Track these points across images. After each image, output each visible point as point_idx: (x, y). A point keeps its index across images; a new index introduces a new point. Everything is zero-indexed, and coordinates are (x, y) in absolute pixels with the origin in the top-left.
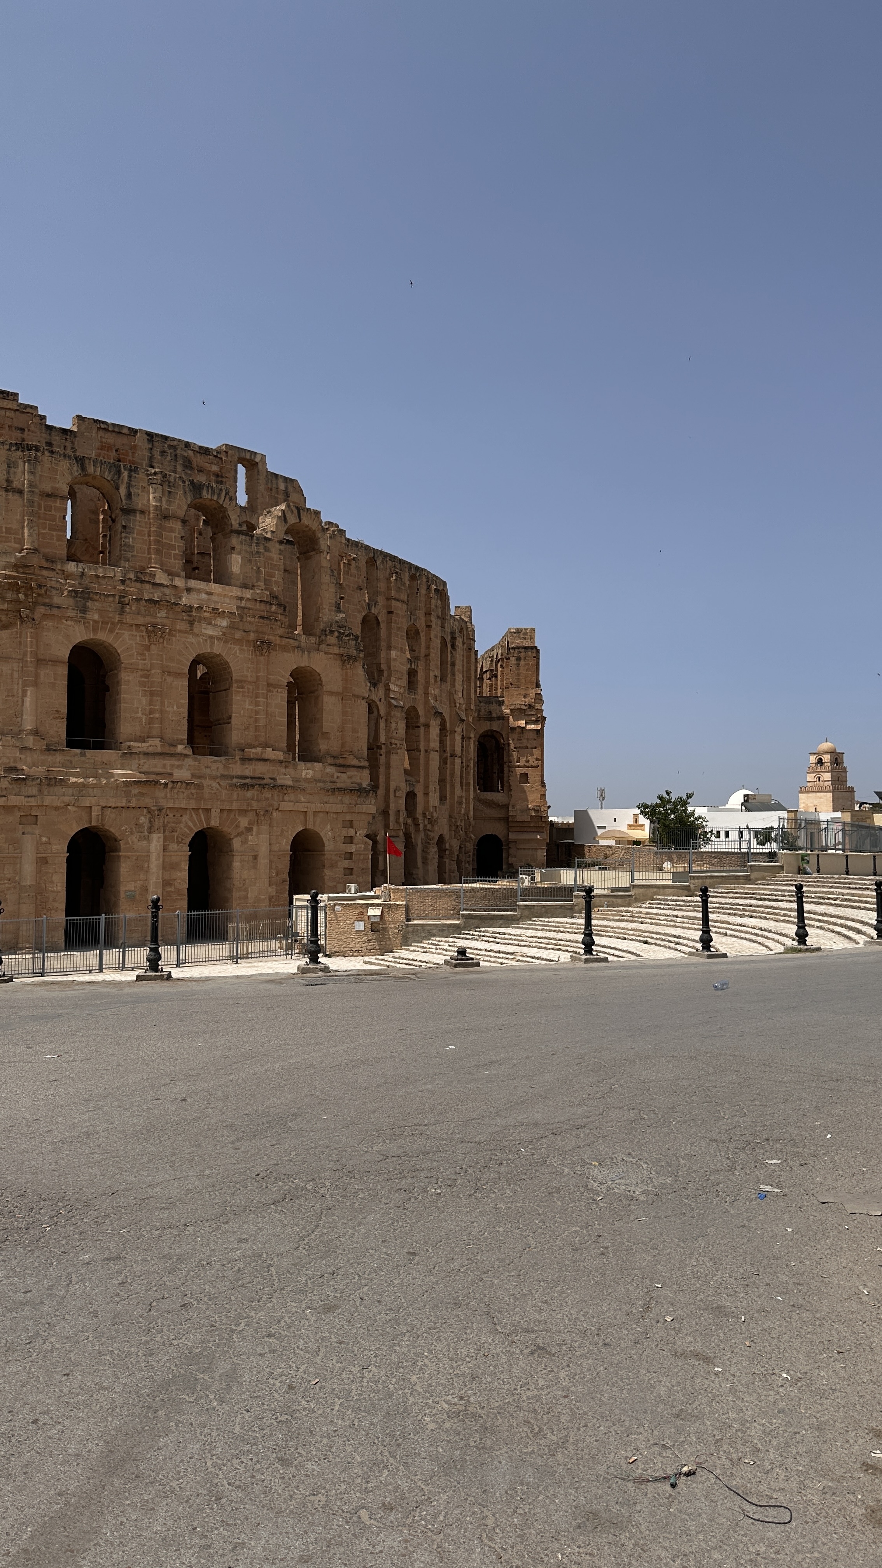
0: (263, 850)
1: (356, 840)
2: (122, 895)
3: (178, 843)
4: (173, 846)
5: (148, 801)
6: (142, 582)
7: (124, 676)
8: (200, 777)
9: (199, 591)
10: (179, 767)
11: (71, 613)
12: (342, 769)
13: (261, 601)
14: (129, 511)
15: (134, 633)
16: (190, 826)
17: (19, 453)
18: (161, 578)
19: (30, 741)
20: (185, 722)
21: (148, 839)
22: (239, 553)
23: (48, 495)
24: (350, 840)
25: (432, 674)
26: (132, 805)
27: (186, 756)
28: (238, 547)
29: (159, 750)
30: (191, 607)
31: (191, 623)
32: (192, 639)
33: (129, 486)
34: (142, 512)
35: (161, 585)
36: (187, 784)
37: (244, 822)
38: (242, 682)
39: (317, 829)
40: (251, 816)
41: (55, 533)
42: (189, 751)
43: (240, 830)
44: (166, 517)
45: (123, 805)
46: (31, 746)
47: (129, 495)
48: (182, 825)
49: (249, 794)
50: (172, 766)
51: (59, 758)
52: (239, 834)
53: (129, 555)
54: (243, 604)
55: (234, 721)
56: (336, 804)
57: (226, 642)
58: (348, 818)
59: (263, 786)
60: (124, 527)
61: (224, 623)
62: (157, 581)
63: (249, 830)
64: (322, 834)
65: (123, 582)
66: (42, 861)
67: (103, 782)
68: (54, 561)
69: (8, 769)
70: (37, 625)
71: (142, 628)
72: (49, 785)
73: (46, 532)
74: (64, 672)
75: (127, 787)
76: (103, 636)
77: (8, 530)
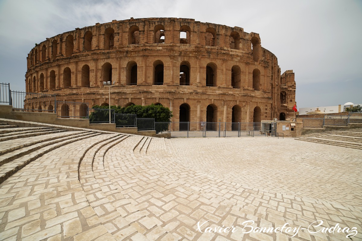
0: (248, 111)
1: (268, 109)
2: (218, 119)
3: (230, 108)
4: (229, 109)
5: (223, 98)
6: (221, 49)
7: (218, 70)
8: (234, 93)
9: (234, 51)
10: (230, 91)
11: (207, 57)
12: (265, 93)
13: (247, 53)
14: (218, 35)
15: (220, 61)
16: (232, 104)
17: (196, 24)
18: (225, 48)
19: (199, 85)
20: (231, 81)
21: (223, 107)
22: (242, 43)
23: (202, 32)
24: (266, 109)
25: (276, 77)
26: (220, 99)
27: (231, 88)
28: (241, 42)
29: (226, 87)
30: (232, 54)
31: (232, 58)
32: (232, 62)
33: (218, 29)
34: (221, 35)
35: (225, 50)
36: (232, 95)
37: (244, 104)
38: (243, 72)
39: (259, 106)
40: (245, 103)
41: (203, 40)
42: (232, 88)
43: (243, 106)
44: (226, 36)
45: (218, 99)
47: (218, 31)
48: (231, 104)
49: (245, 98)
50: (228, 90)
51: (205, 88)
52: (243, 107)
53: (218, 44)
54: (243, 54)
55: (241, 81)
56: (263, 101)
57: (239, 63)
58: (266, 104)
59: (248, 96)
60: (217, 38)
61: (239, 58)
62: (225, 49)
63: (245, 106)
64: (261, 108)
65: (217, 49)
66: (201, 111)
67: (214, 94)
68: (203, 46)
69: (194, 91)
70: (200, 60)
71: (222, 60)
72: (203, 94)
73: (201, 40)
74: (205, 70)
75: (219, 95)
76: (213, 62)
77: (194, 40)
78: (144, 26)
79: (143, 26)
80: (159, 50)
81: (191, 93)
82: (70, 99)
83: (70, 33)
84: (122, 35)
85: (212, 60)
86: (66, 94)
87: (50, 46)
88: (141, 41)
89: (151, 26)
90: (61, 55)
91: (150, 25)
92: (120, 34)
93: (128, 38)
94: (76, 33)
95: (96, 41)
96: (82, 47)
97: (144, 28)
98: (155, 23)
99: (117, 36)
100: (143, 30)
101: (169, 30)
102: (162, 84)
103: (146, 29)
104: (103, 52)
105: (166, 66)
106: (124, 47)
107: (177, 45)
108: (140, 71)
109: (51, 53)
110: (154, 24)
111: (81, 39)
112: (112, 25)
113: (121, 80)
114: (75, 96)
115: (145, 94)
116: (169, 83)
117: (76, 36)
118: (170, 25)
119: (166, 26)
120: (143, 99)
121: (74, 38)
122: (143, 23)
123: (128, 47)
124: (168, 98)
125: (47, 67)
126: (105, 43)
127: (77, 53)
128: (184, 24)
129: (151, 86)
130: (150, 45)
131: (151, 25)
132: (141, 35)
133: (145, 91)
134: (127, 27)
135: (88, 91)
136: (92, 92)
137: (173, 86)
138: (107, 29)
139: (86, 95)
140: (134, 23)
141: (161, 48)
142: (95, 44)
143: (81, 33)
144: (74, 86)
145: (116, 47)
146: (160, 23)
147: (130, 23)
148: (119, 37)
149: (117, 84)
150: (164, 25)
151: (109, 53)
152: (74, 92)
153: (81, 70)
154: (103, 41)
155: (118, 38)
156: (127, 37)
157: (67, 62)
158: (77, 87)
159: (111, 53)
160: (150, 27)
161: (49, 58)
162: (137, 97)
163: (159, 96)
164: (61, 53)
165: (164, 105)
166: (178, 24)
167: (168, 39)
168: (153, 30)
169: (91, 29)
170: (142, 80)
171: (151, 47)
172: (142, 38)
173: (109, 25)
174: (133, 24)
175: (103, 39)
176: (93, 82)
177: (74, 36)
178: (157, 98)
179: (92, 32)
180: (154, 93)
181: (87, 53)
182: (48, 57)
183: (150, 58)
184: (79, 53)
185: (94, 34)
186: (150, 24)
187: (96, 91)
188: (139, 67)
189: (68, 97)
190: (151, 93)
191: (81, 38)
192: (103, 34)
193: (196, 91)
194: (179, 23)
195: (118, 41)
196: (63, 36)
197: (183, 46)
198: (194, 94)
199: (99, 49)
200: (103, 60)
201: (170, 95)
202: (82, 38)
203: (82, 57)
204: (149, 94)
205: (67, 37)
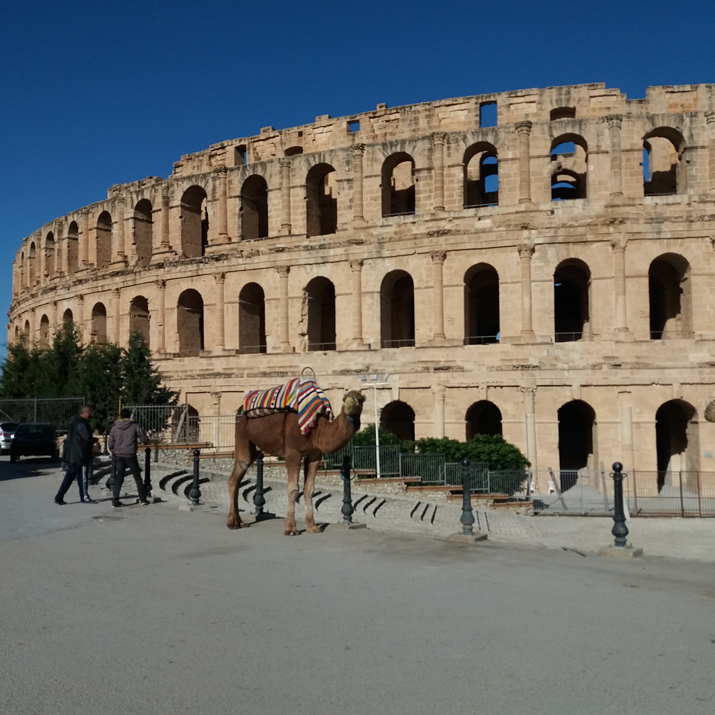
2: (702, 454)
6: (705, 202)
7: (693, 279)
11: (649, 235)
14: (692, 148)
15: (701, 244)
17: (606, 124)
19: (622, 336)
23: (628, 151)
26: (705, 381)
33: (691, 129)
34: (703, 147)
41: (634, 178)
45: (698, 381)
46: (623, 340)
47: (691, 136)
51: (644, 346)
53: (693, 184)
65: (689, 204)
67: (680, 364)
68: (633, 199)
69: (607, 358)
70: (624, 249)
71: (708, 239)
72: (638, 368)
73: (628, 177)
74: (646, 281)
75: (701, 367)
76: (676, 249)
77: (600, 183)
78: (430, 150)
79: (426, 153)
80: (483, 231)
81: (595, 367)
82: (206, 389)
83: (194, 179)
84: (362, 187)
85: (668, 246)
86: (188, 373)
87: (128, 219)
88: (422, 202)
89: (451, 151)
90: (167, 249)
91: (449, 148)
92: (356, 185)
93: (380, 194)
94: (214, 179)
95: (280, 207)
96: (236, 226)
97: (430, 158)
98: (465, 138)
99: (346, 191)
100: (426, 166)
101: (512, 159)
102: (495, 341)
103: (436, 164)
104: (306, 243)
105: (507, 283)
106: (371, 227)
107: (542, 207)
108: (423, 302)
109: (130, 239)
110: (461, 143)
111: (233, 199)
112: (330, 155)
113: (364, 330)
114: (220, 381)
115: (443, 375)
116: (519, 338)
117: (214, 190)
118: (514, 140)
119: (503, 145)
120: (435, 388)
121: (209, 198)
122: (426, 141)
123: (382, 226)
124: (517, 386)
125: (121, 285)
126: (308, 213)
127: (220, 245)
128: (565, 129)
129: (459, 349)
130: (452, 215)
131: (453, 146)
132: (421, 183)
133: (441, 365)
134: (376, 160)
135: (263, 368)
136: (277, 370)
137: (533, 344)
138: (313, 168)
139: (257, 379)
140: (396, 146)
141: (487, 223)
142: (278, 216)
143: (230, 182)
144: (217, 351)
145: (345, 227)
146: (483, 135)
147: (384, 145)
148: (351, 192)
149: (354, 346)
150: (496, 142)
151: (325, 248)
152: (218, 365)
153: (237, 300)
154: (303, 207)
155: (350, 197)
156: (377, 192)
157: (189, 274)
158: (226, 353)
159: (330, 248)
160: (449, 155)
161: (126, 257)
162: (418, 386)
163: (488, 380)
164: (165, 243)
165: (506, 407)
166: (543, 133)
167: (510, 190)
168: (459, 165)
169: (262, 169)
170: (431, 329)
171: (457, 222)
172: (425, 191)
173: (320, 154)
174: (394, 149)
175: (301, 202)
176: (278, 337)
177: (209, 190)
178: (480, 387)
179: (267, 178)
180: (470, 371)
181: (252, 244)
182: (121, 253)
183: (453, 257)
184: (228, 247)
185: (272, 182)
186: (449, 143)
187: (290, 367)
188: (418, 288)
189: (196, 382)
190: (461, 369)
191: (231, 197)
192: (301, 186)
193: (613, 358)
194: (546, 128)
195: (350, 207)
196: (171, 189)
197: (563, 207)
198: (605, 368)
199: (290, 235)
200: (306, 269)
201: (523, 374)
202: (235, 197)
203: (240, 261)
204: (456, 374)
205: (185, 193)
